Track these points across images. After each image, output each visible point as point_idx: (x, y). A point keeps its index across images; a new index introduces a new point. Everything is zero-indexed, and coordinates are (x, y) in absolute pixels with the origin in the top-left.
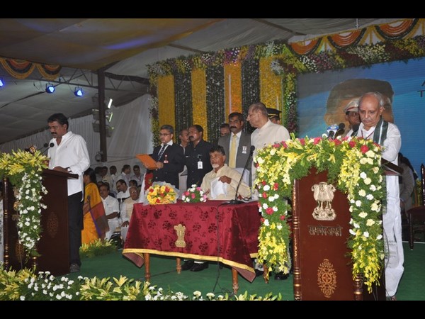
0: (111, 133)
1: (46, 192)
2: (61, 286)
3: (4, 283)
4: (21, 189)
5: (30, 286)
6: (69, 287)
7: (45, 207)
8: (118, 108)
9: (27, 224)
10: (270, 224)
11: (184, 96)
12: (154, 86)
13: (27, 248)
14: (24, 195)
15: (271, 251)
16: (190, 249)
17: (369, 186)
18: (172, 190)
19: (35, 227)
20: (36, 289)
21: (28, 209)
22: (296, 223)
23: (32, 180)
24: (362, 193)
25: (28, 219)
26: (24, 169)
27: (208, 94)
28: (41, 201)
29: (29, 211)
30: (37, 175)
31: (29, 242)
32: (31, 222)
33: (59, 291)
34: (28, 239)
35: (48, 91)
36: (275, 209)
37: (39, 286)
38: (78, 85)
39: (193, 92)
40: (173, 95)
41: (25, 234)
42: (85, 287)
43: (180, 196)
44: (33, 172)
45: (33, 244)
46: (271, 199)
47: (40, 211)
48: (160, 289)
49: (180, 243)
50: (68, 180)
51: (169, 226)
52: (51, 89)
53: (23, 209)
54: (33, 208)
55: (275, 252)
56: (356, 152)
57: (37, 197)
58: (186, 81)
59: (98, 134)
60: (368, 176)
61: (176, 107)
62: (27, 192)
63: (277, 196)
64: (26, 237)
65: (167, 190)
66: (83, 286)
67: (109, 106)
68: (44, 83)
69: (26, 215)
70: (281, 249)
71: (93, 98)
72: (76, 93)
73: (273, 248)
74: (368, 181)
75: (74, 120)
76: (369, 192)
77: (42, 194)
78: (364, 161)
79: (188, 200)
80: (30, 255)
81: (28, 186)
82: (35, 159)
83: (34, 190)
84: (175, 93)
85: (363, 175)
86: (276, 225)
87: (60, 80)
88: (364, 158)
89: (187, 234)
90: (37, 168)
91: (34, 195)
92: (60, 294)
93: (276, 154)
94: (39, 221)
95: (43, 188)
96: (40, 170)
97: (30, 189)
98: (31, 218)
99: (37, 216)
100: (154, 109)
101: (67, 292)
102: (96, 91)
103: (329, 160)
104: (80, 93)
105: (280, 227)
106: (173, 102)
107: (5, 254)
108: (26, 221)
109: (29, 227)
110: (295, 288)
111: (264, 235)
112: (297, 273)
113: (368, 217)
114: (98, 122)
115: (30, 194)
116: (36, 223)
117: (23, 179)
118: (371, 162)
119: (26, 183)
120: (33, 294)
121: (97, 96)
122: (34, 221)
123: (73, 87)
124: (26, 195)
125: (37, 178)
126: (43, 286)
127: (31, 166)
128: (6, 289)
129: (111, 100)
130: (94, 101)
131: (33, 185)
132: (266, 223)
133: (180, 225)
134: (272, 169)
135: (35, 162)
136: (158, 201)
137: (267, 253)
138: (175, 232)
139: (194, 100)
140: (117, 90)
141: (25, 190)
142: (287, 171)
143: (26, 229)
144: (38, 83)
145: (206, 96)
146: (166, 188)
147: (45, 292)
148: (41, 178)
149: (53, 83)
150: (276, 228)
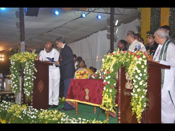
0: (117, 40)
1: (36, 71)
2: (33, 113)
3: (15, 110)
4: (25, 69)
5: (23, 112)
6: (36, 113)
7: (35, 78)
8: (125, 25)
9: (27, 85)
10: (106, 89)
11: (156, 18)
12: (139, 13)
13: (27, 95)
14: (26, 72)
15: (106, 101)
16: (90, 101)
17: (139, 73)
18: (87, 73)
19: (30, 86)
20: (25, 113)
21: (27, 78)
22: (120, 89)
23: (29, 65)
24: (137, 77)
25: (27, 83)
26: (26, 60)
27: (170, 17)
28: (34, 75)
29: (28, 79)
30: (32, 63)
31: (28, 93)
32: (28, 84)
33: (32, 115)
34: (27, 92)
35: (82, 16)
36: (109, 83)
37: (27, 112)
38: (99, 12)
39: (161, 15)
40: (150, 18)
41: (26, 89)
42: (41, 114)
43: (91, 76)
44: (30, 62)
45: (29, 94)
46: (107, 78)
47: (33, 80)
48: (68, 116)
49: (87, 98)
50: (49, 66)
51: (84, 89)
52: (84, 15)
53: (25, 78)
54: (29, 78)
55: (107, 102)
56: (136, 58)
57: (31, 73)
58: (158, 9)
59: (110, 40)
60: (138, 69)
61: (151, 25)
62: (27, 71)
63: (109, 77)
64: (27, 90)
65: (85, 72)
66: (40, 113)
67: (116, 25)
68: (80, 12)
69: (27, 81)
70: (110, 101)
71: (107, 19)
72: (97, 17)
73: (107, 100)
74: (139, 71)
75: (102, 31)
76: (139, 76)
77: (35, 72)
78: (137, 62)
79: (94, 78)
80: (28, 99)
81: (27, 68)
82: (31, 55)
83: (30, 70)
84: (151, 17)
85: (137, 69)
86: (109, 90)
87: (89, 10)
88: (138, 61)
89: (89, 93)
90: (32, 60)
91: (30, 72)
92: (32, 116)
93: (109, 58)
94: (33, 84)
95: (35, 69)
96: (33, 61)
97: (28, 69)
98: (28, 82)
99: (31, 82)
100: (139, 26)
101: (35, 115)
102: (109, 15)
103: (127, 61)
104: (100, 17)
105: (111, 91)
106: (150, 22)
107: (22, 98)
108: (26, 83)
109: (28, 86)
110: (118, 119)
111: (104, 94)
112: (119, 113)
113: (138, 88)
114: (110, 33)
115: (29, 72)
116: (31, 85)
117: (26, 65)
118: (140, 63)
119: (27, 66)
120: (24, 115)
121: (110, 18)
122: (30, 84)
123: (96, 14)
124: (27, 72)
125: (32, 64)
126: (28, 112)
127: (29, 59)
128: (16, 113)
129: (117, 21)
130: (108, 22)
131: (30, 68)
132: (105, 88)
133: (87, 89)
134: (108, 64)
135: (31, 57)
136: (80, 77)
137: (104, 102)
138: (85, 92)
139: (161, 21)
140: (122, 15)
141: (26, 69)
142: (112, 66)
143: (26, 87)
144: (77, 12)
145: (169, 18)
146: (85, 71)
147: (28, 115)
148: (34, 64)
149: (85, 12)
150: (109, 91)
